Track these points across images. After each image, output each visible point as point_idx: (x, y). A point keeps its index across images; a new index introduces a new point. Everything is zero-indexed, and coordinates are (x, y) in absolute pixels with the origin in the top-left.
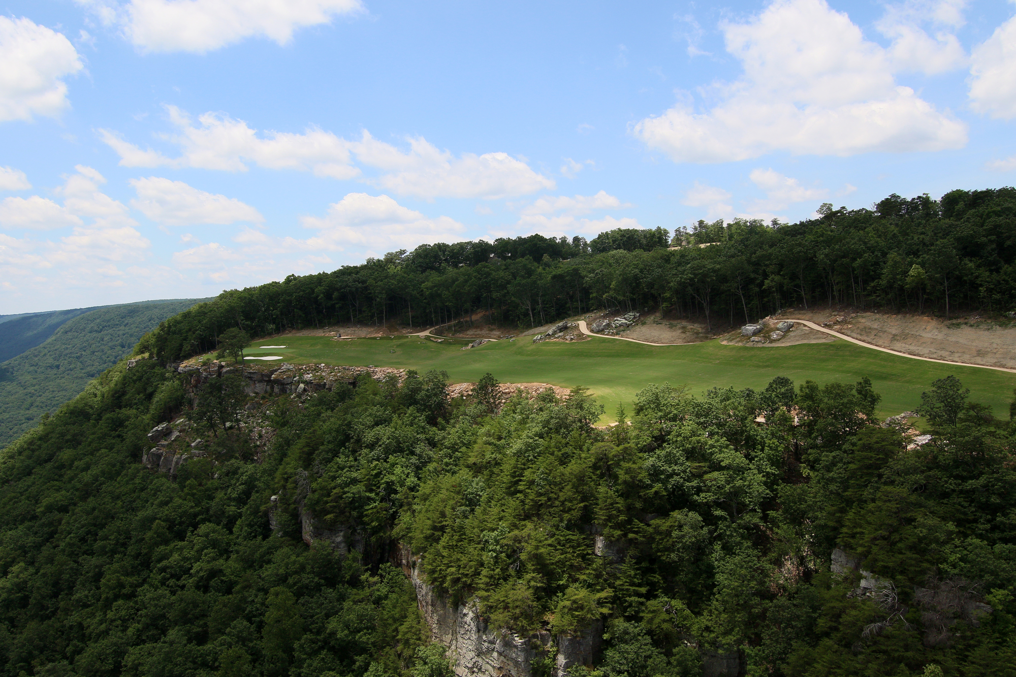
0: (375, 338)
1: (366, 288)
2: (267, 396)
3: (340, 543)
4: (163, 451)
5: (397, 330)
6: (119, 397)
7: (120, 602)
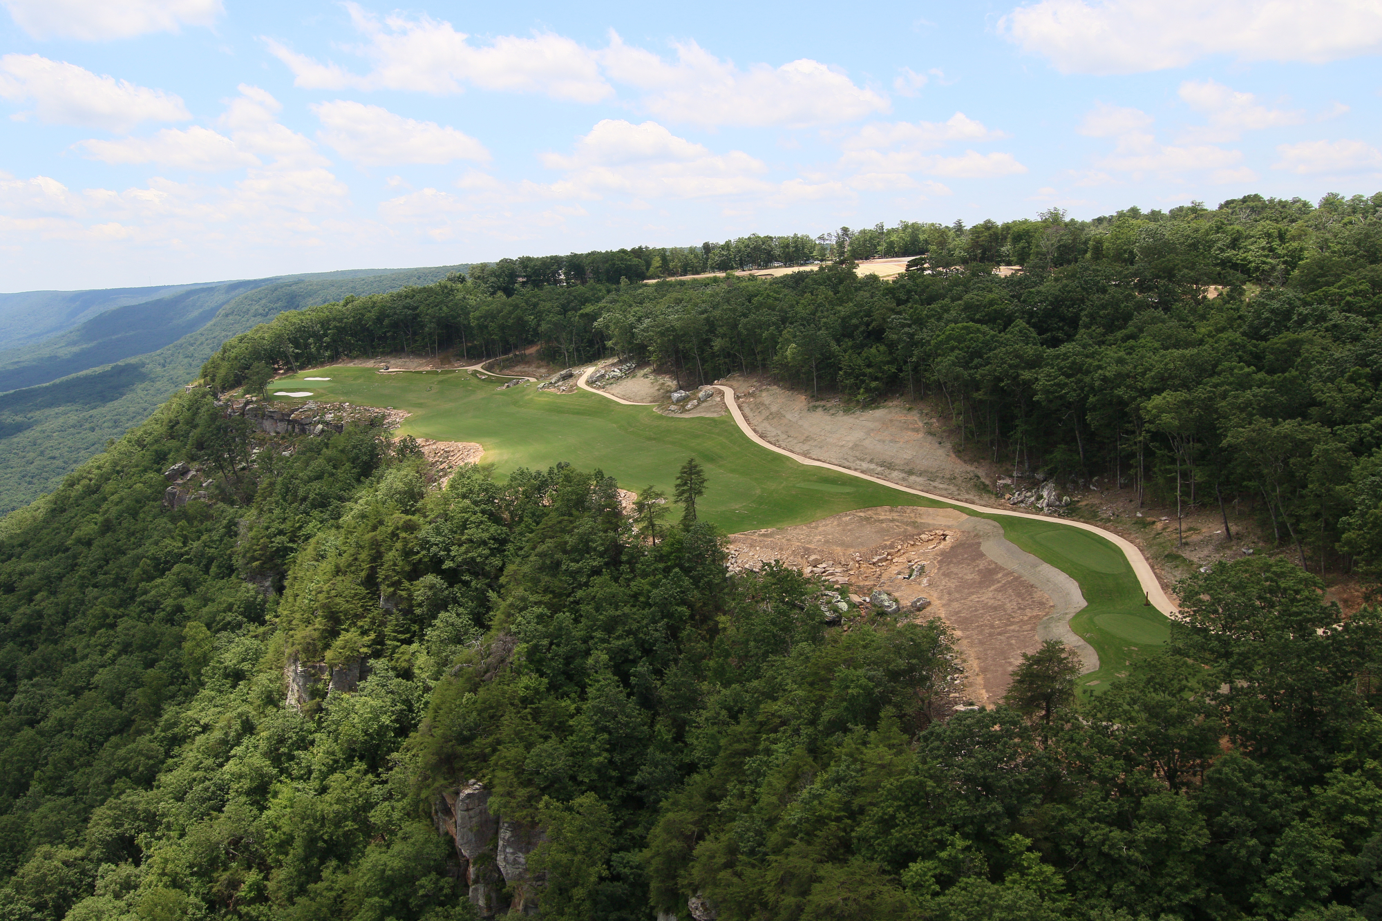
0: (421, 372)
1: (417, 315)
2: (287, 435)
3: (268, 587)
4: (177, 490)
5: (450, 362)
6: (172, 427)
7: (103, 630)
